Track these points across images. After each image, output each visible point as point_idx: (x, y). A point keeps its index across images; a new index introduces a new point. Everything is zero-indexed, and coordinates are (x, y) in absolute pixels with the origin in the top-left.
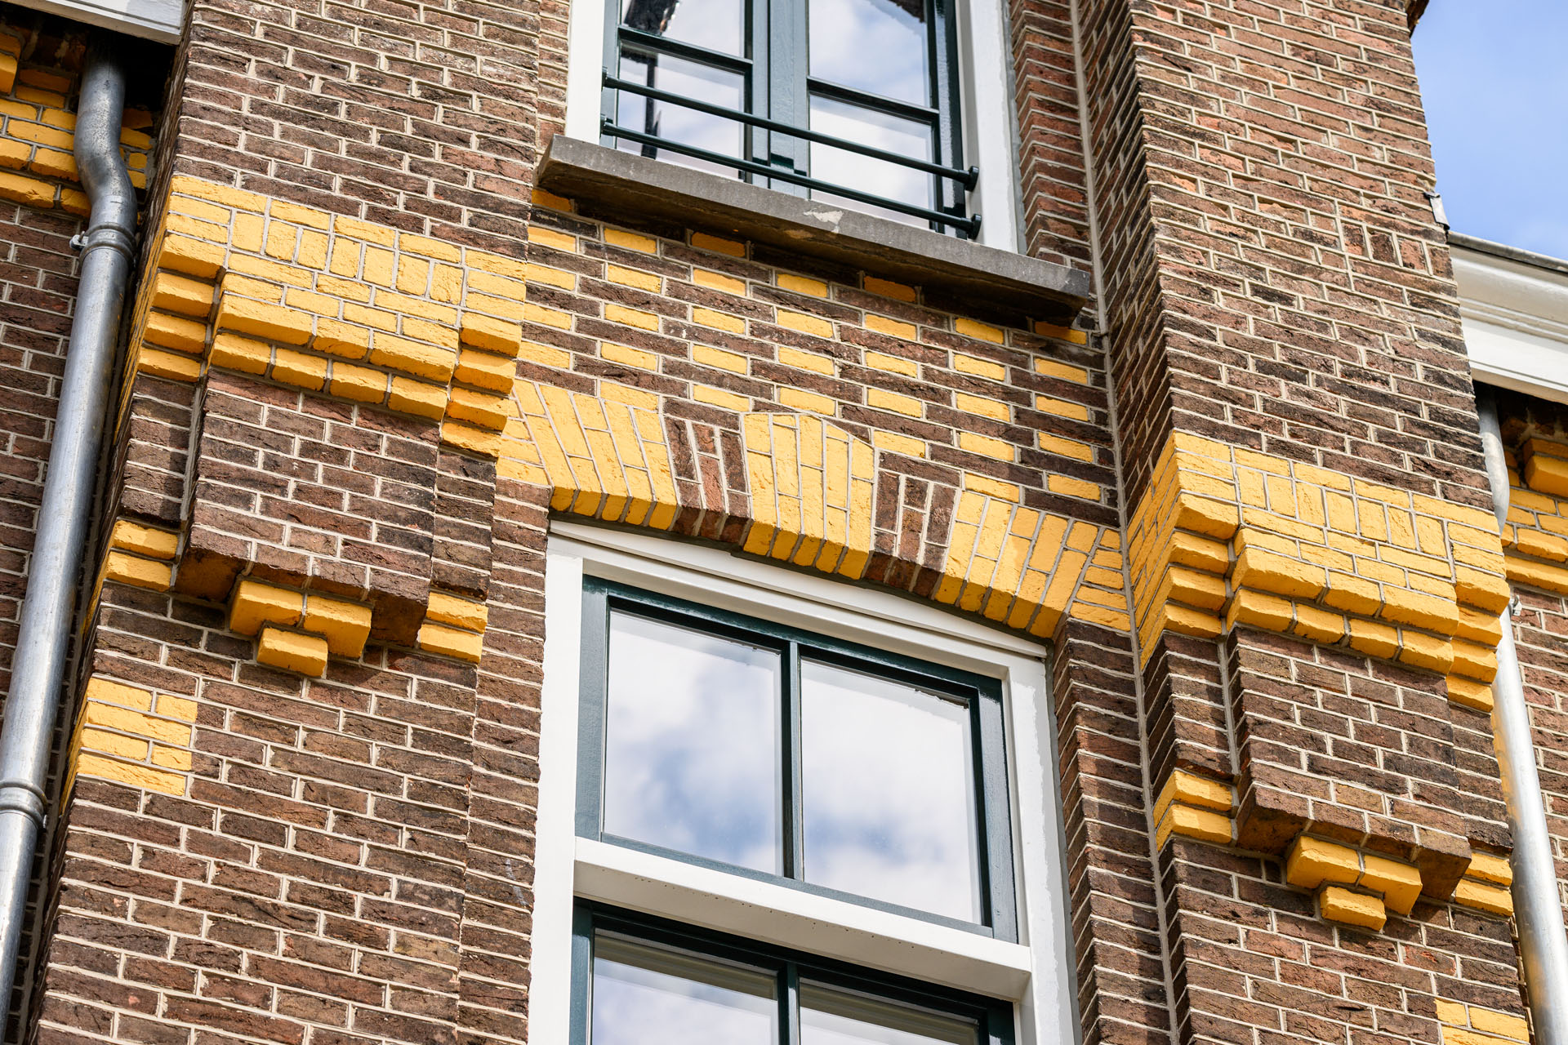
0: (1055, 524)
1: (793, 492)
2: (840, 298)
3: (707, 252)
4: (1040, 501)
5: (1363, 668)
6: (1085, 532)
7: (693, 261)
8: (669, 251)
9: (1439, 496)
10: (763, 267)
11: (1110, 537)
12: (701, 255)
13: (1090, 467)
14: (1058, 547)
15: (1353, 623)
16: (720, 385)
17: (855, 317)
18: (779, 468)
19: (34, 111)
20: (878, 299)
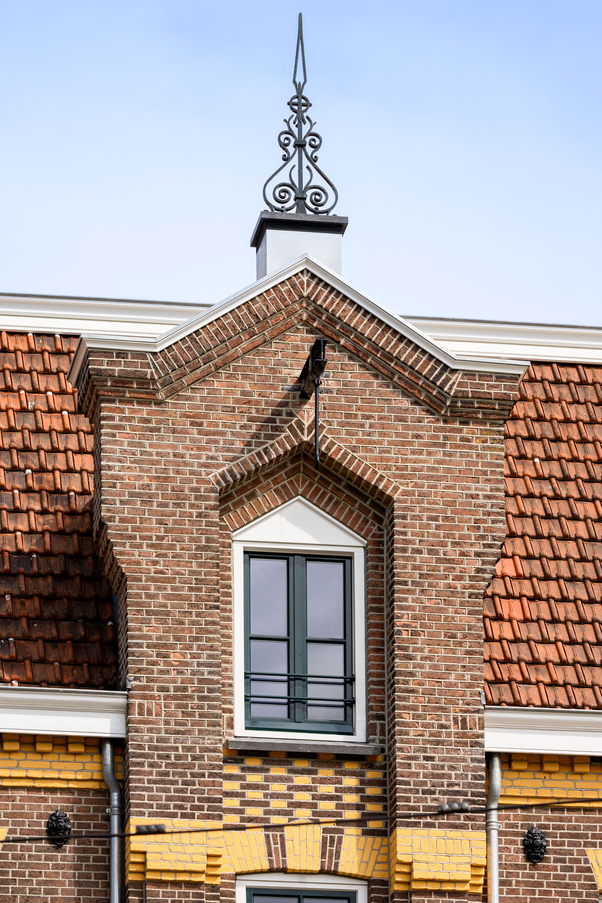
0: (370, 839)
1: (298, 853)
2: (312, 766)
3: (275, 759)
4: (367, 833)
5: (445, 896)
6: (378, 839)
7: (271, 764)
8: (265, 762)
9: (470, 830)
10: (290, 759)
11: (385, 839)
12: (273, 760)
13: (380, 814)
14: (370, 849)
15: (443, 884)
16: (279, 815)
17: (315, 772)
18: (295, 845)
19: (90, 757)
20: (322, 762)
